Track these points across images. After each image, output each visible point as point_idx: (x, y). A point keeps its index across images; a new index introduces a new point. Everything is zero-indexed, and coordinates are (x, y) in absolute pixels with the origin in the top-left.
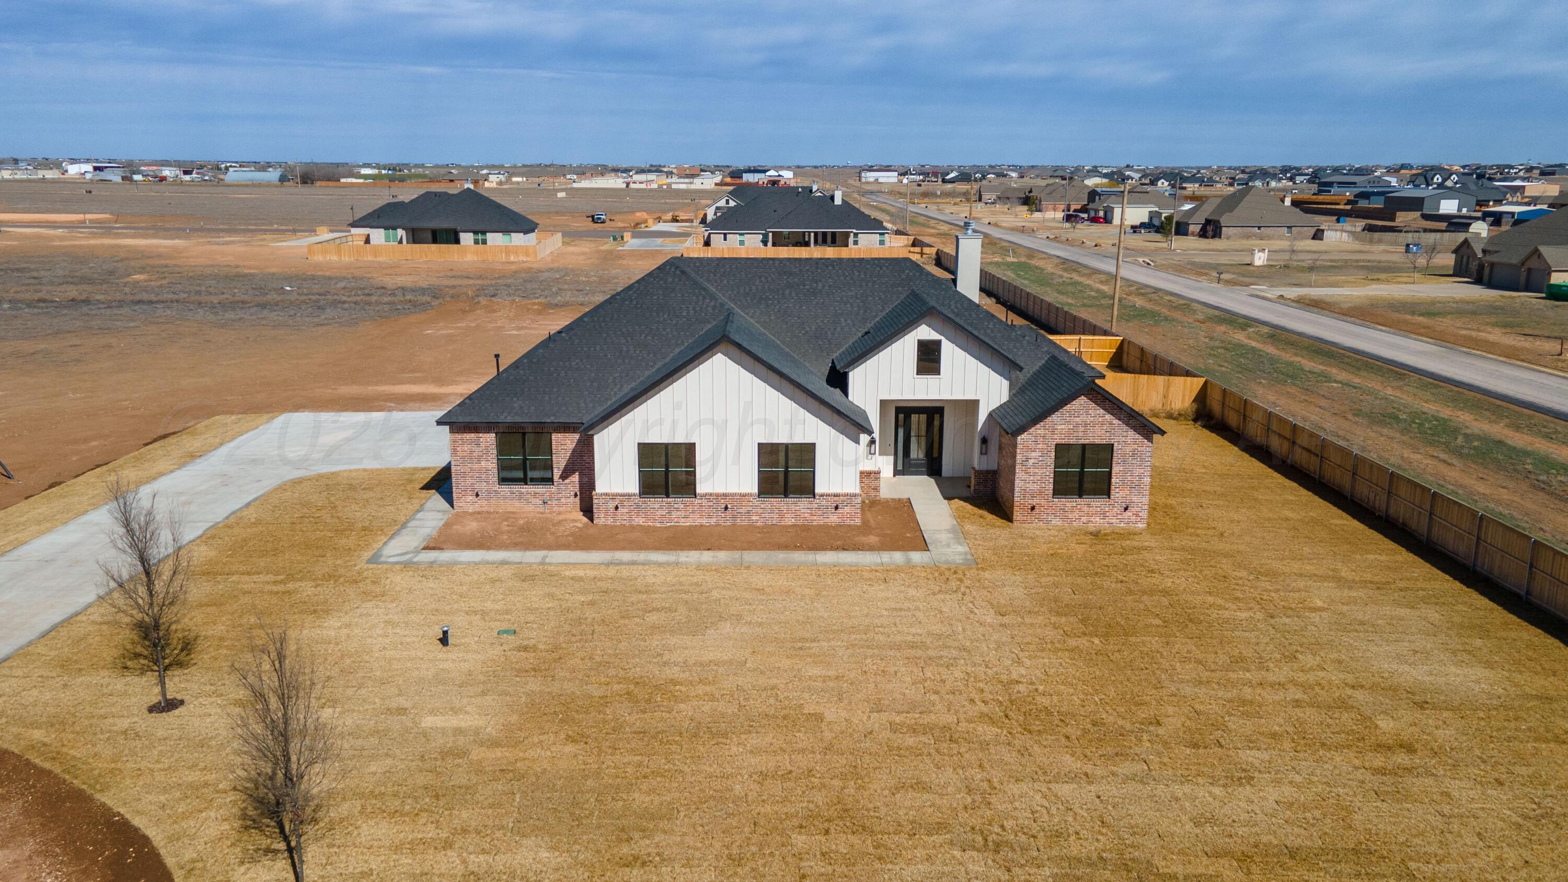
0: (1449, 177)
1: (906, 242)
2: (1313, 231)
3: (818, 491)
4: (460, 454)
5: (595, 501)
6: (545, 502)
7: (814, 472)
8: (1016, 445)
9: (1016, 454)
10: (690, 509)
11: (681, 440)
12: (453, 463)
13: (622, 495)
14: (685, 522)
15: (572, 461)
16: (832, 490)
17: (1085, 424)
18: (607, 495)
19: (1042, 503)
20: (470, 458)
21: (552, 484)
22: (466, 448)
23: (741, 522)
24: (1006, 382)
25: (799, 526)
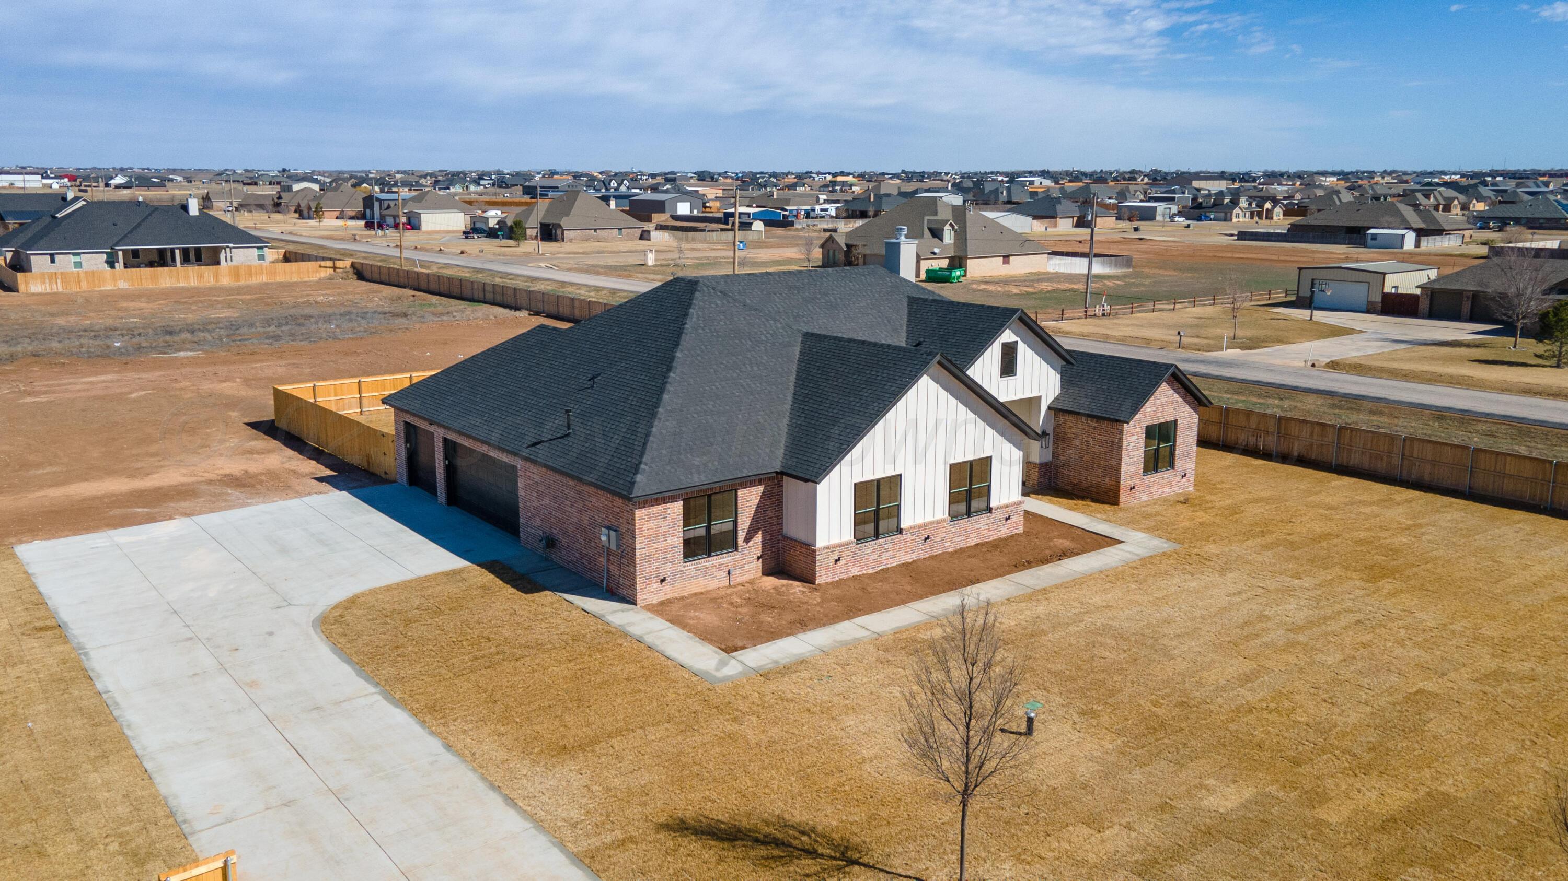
0: (622, 183)
1: (275, 257)
2: (639, 232)
3: (992, 505)
4: (645, 533)
5: (818, 558)
6: (729, 573)
7: (989, 486)
8: (1121, 432)
9: (1121, 441)
10: (897, 547)
11: (890, 472)
12: (638, 546)
13: (841, 545)
14: (893, 563)
15: (755, 519)
16: (1004, 501)
17: (1163, 405)
18: (828, 548)
19: (1137, 482)
20: (656, 536)
21: (736, 550)
22: (652, 524)
23: (935, 552)
24: (1058, 377)
25: (982, 544)
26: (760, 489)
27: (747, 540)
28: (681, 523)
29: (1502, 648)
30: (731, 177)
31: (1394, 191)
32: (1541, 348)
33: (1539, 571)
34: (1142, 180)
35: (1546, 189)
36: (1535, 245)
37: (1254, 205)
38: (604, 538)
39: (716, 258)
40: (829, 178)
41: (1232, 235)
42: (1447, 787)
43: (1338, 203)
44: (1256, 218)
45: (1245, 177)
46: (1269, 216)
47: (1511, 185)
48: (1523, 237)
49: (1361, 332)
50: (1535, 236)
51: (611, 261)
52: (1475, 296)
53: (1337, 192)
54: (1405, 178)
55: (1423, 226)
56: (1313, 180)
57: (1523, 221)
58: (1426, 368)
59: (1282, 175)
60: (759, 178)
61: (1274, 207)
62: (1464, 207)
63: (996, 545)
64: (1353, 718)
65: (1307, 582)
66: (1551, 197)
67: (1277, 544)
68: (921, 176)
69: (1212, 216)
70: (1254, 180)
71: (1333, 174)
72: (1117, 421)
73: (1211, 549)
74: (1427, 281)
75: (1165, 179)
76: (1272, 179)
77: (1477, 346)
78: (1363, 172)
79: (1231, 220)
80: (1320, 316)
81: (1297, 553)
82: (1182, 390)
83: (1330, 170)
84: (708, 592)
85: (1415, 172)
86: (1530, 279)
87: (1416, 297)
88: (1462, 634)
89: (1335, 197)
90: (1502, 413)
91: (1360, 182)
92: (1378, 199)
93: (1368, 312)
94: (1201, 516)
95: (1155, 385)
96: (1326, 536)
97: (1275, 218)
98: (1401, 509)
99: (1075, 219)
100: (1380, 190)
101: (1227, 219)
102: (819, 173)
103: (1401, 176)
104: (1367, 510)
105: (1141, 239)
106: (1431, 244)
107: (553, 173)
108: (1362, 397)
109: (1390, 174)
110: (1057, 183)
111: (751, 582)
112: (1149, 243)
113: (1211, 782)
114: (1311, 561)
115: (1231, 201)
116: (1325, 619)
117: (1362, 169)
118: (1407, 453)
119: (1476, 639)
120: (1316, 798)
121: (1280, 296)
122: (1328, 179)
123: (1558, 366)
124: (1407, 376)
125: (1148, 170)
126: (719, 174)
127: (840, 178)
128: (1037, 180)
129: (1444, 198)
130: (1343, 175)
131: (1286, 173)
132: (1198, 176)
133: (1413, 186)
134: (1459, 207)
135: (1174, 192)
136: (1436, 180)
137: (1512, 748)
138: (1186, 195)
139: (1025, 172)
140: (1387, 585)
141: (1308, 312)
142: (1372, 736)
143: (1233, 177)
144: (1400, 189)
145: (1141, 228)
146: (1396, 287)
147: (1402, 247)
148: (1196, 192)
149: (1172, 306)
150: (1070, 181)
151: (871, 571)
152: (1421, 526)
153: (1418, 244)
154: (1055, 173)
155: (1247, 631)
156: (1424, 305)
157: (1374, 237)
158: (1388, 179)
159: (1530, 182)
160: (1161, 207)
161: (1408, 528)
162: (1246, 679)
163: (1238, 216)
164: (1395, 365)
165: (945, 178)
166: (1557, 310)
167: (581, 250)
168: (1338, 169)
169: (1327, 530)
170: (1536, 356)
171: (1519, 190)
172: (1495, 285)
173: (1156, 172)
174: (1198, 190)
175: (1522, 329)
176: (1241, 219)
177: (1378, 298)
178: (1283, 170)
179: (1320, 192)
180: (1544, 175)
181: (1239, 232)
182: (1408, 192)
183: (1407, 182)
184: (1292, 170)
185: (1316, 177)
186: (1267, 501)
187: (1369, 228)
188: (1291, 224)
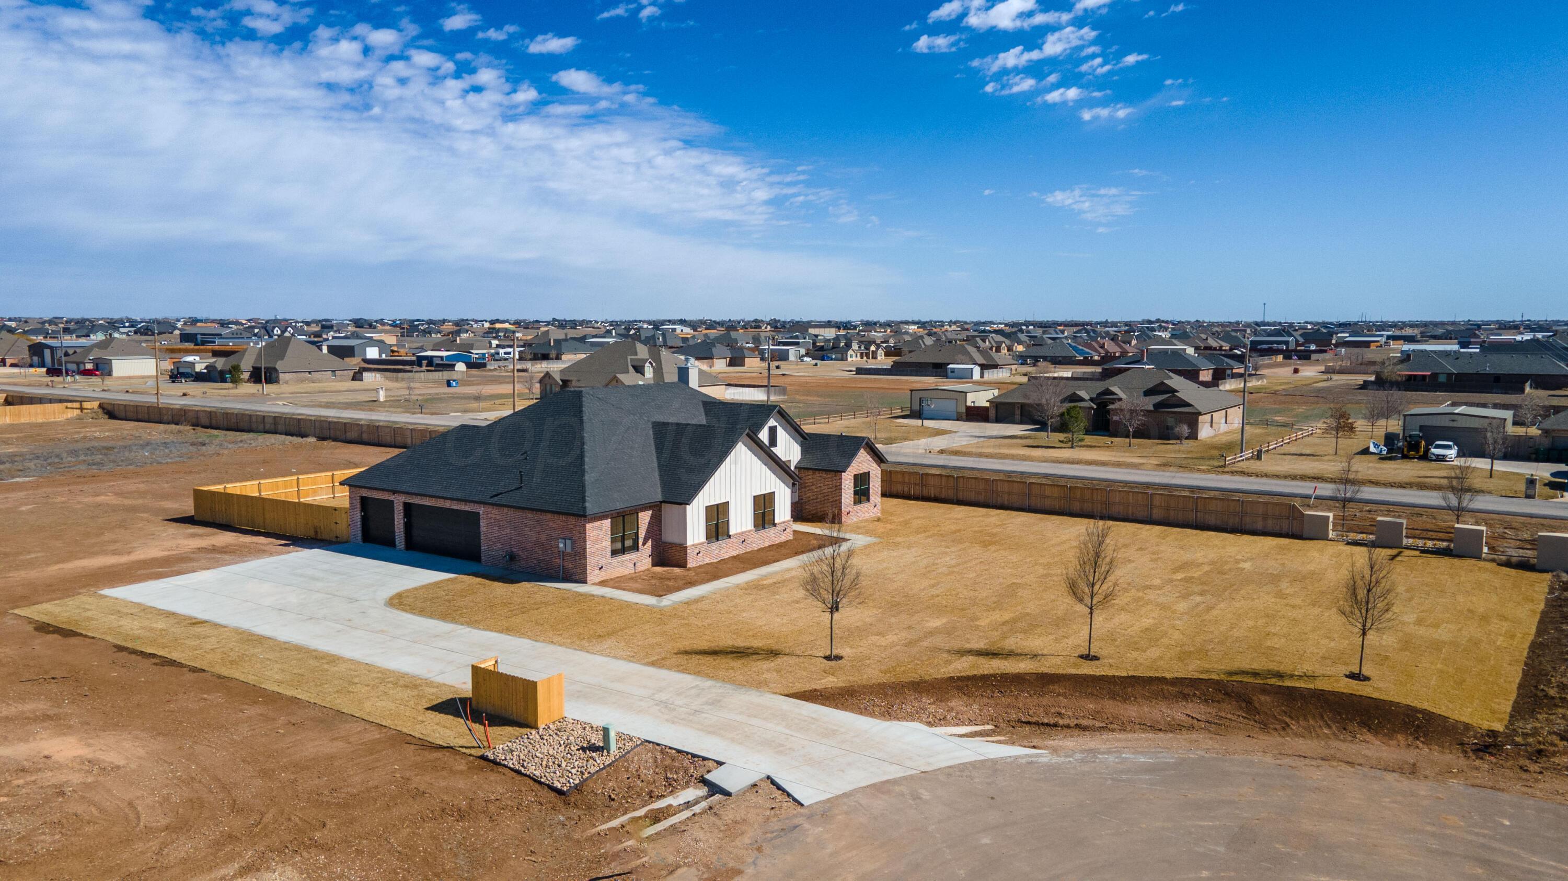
2: (351, 373)
3: (776, 522)
4: (592, 538)
5: (688, 551)
6: (635, 564)
7: (774, 510)
8: (841, 478)
9: (841, 483)
10: (728, 546)
11: (723, 501)
12: (588, 547)
13: (700, 544)
14: (726, 556)
15: (648, 531)
16: (782, 520)
17: (862, 462)
18: (693, 545)
19: (851, 510)
20: (597, 541)
21: (638, 550)
22: (595, 533)
23: (748, 550)
24: (799, 448)
25: (772, 545)
26: (650, 512)
27: (644, 544)
28: (610, 533)
29: (1048, 566)
30: (388, 324)
31: (959, 337)
32: (1062, 436)
33: (1064, 538)
34: (766, 328)
35: (1063, 336)
36: (1056, 375)
37: (863, 348)
38: (561, 545)
39: (437, 394)
40: (487, 325)
41: (851, 371)
42: (1028, 611)
43: (923, 346)
44: (865, 358)
45: (847, 326)
46: (875, 357)
47: (1038, 332)
48: (1049, 370)
49: (956, 432)
50: (1057, 370)
51: (342, 398)
52: (1023, 406)
53: (922, 337)
54: (966, 326)
55: (984, 362)
56: (899, 328)
57: (1049, 359)
58: (998, 451)
59: (875, 323)
60: (418, 325)
61: (877, 349)
62: (1010, 349)
63: (780, 545)
64: (985, 594)
65: (953, 549)
66: (1065, 341)
67: (933, 535)
68: (574, 324)
69: (834, 357)
70: (855, 327)
71: (914, 323)
72: (838, 471)
73: (899, 539)
74: (992, 397)
75: (784, 327)
76: (869, 328)
77: (1026, 438)
78: (936, 322)
79: (847, 360)
80: (929, 423)
81: (945, 538)
82: (872, 454)
83: (910, 320)
84: (624, 576)
85: (973, 322)
86: (1053, 393)
87: (986, 409)
88: (1030, 563)
89: (920, 341)
90: (1043, 472)
91: (934, 330)
92: (950, 342)
93: (958, 420)
94: (889, 526)
95: (858, 449)
96: (959, 531)
97: (879, 358)
98: (994, 518)
99: (728, 359)
100: (950, 336)
101: (844, 359)
102: (476, 321)
103: (963, 326)
104: (978, 519)
105: (783, 375)
106: (990, 375)
107: (194, 321)
108: (964, 468)
109: (955, 323)
110: (695, 330)
111: (648, 570)
112: (792, 378)
113: (928, 619)
114: (953, 541)
115: (845, 345)
116: (965, 562)
117: (934, 319)
118: (994, 489)
119: (1036, 564)
120: (976, 619)
121: (898, 412)
122: (910, 327)
123: (1072, 447)
124: (988, 456)
125: (768, 320)
126: (376, 321)
127: (498, 326)
128: (678, 328)
129: (996, 342)
130: (922, 324)
131: (879, 322)
132: (809, 324)
133: (972, 333)
134: (1006, 348)
135: (797, 337)
136: (988, 328)
137: (1053, 597)
138: (807, 340)
139: (665, 321)
140: (993, 548)
141: (920, 421)
142: (995, 599)
143: (838, 326)
144: (964, 335)
145: (782, 367)
146: (974, 402)
147: (972, 378)
148: (814, 338)
149: (827, 420)
150: (706, 329)
151: (715, 561)
152: (1005, 524)
153: (982, 376)
154: (691, 321)
155: (928, 569)
156: (992, 414)
157: (953, 370)
158: (954, 327)
159: (1051, 330)
160: (792, 350)
161: (999, 525)
162: (933, 586)
163: (851, 356)
164: (980, 450)
165: (596, 325)
166: (1069, 411)
167: (303, 391)
168: (916, 319)
169: (958, 528)
170: (1060, 441)
171: (1044, 336)
172: (1033, 399)
173: (776, 321)
174: (816, 336)
175: (1051, 426)
176: (854, 359)
177: (964, 410)
178: (875, 320)
179: (907, 338)
180: (1060, 325)
181: (857, 368)
182: (970, 338)
183: (967, 330)
184: (882, 320)
185: (902, 326)
186: (923, 518)
187: (949, 364)
188: (894, 362)
